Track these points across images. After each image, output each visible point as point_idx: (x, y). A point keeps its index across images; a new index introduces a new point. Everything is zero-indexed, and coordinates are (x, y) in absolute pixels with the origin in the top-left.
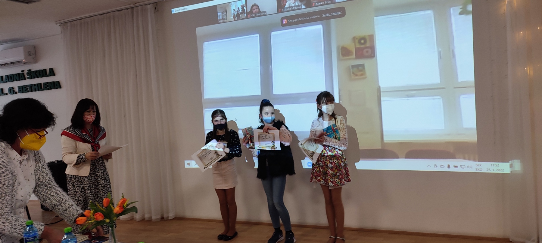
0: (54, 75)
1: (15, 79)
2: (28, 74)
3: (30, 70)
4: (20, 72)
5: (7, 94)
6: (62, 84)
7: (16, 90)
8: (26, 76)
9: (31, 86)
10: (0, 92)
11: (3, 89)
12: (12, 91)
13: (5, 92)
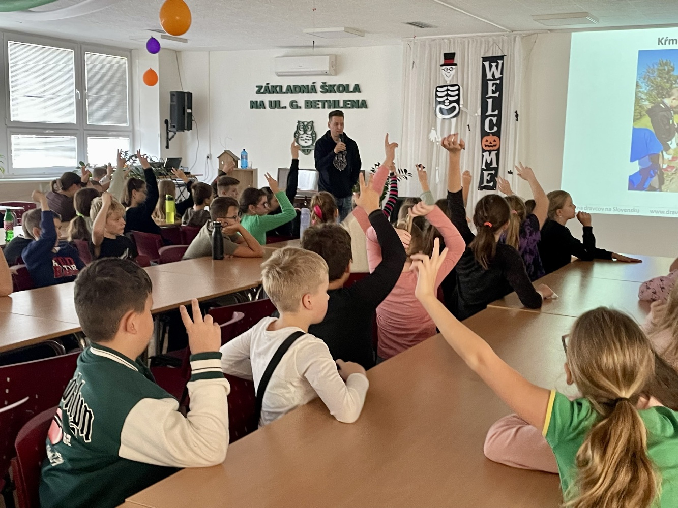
0: (359, 92)
1: (302, 91)
2: (322, 87)
3: (325, 83)
4: (309, 84)
5: (285, 107)
6: (369, 103)
7: (302, 103)
8: (319, 89)
9: (324, 102)
10: (276, 105)
11: (279, 101)
12: (294, 105)
13: (282, 105)
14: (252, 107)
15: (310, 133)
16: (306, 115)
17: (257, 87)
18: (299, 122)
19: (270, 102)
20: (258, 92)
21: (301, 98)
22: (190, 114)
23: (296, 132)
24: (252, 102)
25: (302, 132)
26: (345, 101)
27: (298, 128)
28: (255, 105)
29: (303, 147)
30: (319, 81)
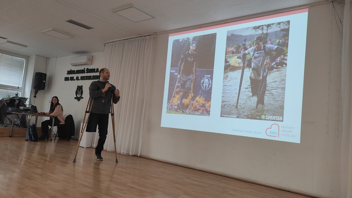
2: (87, 70)
3: (88, 68)
4: (83, 69)
7: (80, 78)
8: (86, 71)
9: (87, 77)
10: (72, 79)
11: (73, 77)
12: (77, 79)
13: (74, 79)
14: (65, 80)
15: (80, 91)
16: (80, 83)
17: (67, 71)
18: (78, 86)
19: (71, 77)
20: (68, 74)
21: (80, 75)
22: (45, 83)
23: (77, 91)
24: (65, 78)
25: (78, 91)
26: (93, 76)
27: (77, 89)
28: (67, 79)
29: (78, 97)
30: (86, 67)
